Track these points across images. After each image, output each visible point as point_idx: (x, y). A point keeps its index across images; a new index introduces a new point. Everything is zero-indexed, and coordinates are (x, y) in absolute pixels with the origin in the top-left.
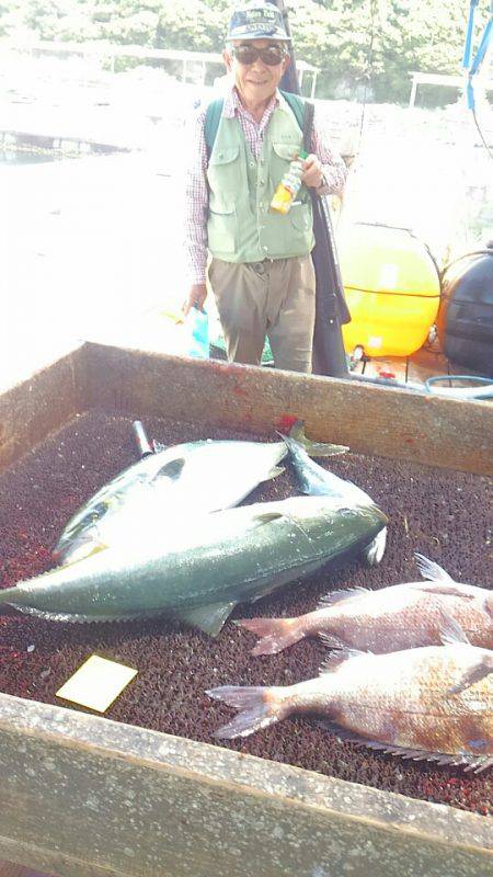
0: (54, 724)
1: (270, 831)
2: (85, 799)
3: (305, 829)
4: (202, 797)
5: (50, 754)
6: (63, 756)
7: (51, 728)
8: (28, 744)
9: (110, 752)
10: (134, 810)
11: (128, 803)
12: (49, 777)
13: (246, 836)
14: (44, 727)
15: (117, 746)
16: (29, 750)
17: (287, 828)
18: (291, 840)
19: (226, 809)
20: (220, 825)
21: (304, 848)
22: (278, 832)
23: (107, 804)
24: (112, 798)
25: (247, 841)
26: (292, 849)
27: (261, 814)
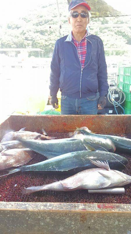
0: (47, 207)
1: (114, 223)
2: (59, 228)
3: (124, 220)
4: (95, 218)
5: (48, 216)
6: (52, 216)
7: (47, 208)
8: (41, 215)
9: (66, 211)
10: (74, 228)
11: (72, 226)
12: (48, 224)
13: (107, 227)
14: (45, 208)
15: (67, 209)
16: (42, 217)
17: (119, 221)
18: (120, 224)
19: (102, 219)
20: (100, 225)
21: (124, 225)
22: (117, 223)
23: (66, 228)
24: (67, 226)
25: (108, 228)
26: (121, 227)
27: (112, 218)
